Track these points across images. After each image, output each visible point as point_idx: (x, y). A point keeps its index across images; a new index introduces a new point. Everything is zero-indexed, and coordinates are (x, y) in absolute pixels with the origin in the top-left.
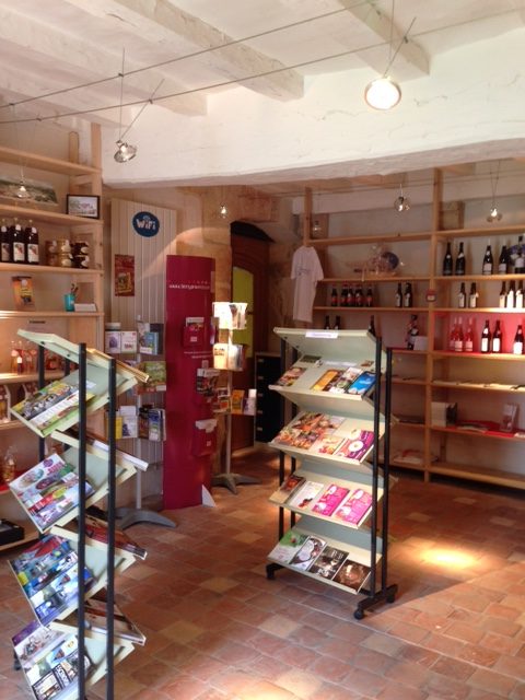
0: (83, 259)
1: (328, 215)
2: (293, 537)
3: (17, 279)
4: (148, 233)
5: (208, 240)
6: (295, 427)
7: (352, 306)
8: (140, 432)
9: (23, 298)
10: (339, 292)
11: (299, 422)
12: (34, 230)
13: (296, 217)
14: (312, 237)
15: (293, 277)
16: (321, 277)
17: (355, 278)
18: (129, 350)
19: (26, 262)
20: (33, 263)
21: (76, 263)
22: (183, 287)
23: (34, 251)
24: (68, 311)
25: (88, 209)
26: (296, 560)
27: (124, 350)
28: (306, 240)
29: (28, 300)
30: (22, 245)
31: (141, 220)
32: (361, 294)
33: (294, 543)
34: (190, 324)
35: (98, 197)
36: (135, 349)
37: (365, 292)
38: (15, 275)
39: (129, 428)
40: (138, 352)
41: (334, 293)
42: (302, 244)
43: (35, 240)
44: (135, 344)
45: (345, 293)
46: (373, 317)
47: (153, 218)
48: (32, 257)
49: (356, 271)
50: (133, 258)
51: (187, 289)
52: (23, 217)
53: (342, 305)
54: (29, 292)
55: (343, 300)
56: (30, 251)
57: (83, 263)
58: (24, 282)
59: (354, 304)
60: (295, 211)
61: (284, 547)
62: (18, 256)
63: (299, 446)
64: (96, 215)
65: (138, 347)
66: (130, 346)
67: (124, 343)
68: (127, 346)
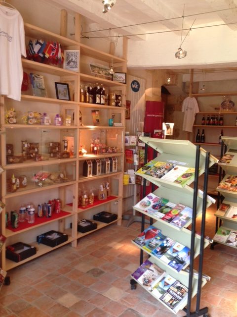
0: (119, 102)
1: (198, 82)
2: (223, 231)
3: (94, 111)
4: (136, 90)
5: (154, 94)
6: (227, 182)
7: (212, 125)
8: (136, 182)
9: (97, 120)
10: (206, 118)
11: (227, 180)
12: (104, 89)
13: (184, 83)
14: (193, 93)
15: (183, 111)
16: (198, 112)
17: (215, 112)
18: (133, 144)
19: (100, 104)
20: (103, 104)
21: (117, 105)
22: (153, 115)
23: (103, 98)
24: (110, 126)
25: (121, 79)
26: (229, 241)
27: (131, 144)
28: (190, 94)
29: (98, 121)
30: (99, 95)
31: (134, 84)
32: (217, 119)
33: (224, 234)
34: (156, 133)
35: (126, 73)
36: (136, 144)
37: (219, 119)
38: (93, 109)
39: (132, 179)
40: (137, 145)
41: (204, 119)
42: (188, 96)
43: (104, 94)
44: (136, 141)
45: (208, 119)
46: (222, 130)
47: (138, 83)
48: (103, 101)
49: (216, 109)
50: (130, 101)
51: (155, 117)
52: (100, 83)
53: (207, 125)
54: (98, 118)
55: (208, 122)
56: (102, 98)
57: (119, 104)
58: (97, 113)
59: (214, 124)
60: (184, 80)
61: (219, 235)
62: (98, 101)
63: (233, 190)
64: (125, 82)
65: (137, 143)
66: (134, 143)
67: (131, 141)
68: (132, 143)
